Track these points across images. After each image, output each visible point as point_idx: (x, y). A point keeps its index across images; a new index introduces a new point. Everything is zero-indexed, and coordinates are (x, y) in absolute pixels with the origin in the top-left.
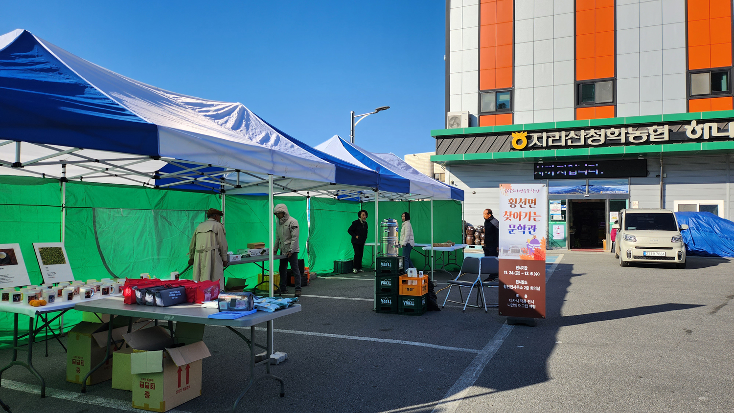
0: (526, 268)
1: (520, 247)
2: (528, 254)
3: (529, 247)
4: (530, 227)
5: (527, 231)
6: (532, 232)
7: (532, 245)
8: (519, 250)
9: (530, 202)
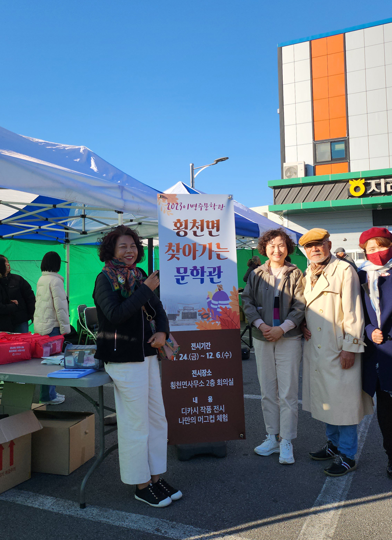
0: (207, 345)
1: (197, 308)
2: (211, 320)
3: (212, 305)
4: (212, 270)
5: (207, 279)
6: (216, 279)
7: (216, 303)
8: (196, 313)
9: (210, 227)
